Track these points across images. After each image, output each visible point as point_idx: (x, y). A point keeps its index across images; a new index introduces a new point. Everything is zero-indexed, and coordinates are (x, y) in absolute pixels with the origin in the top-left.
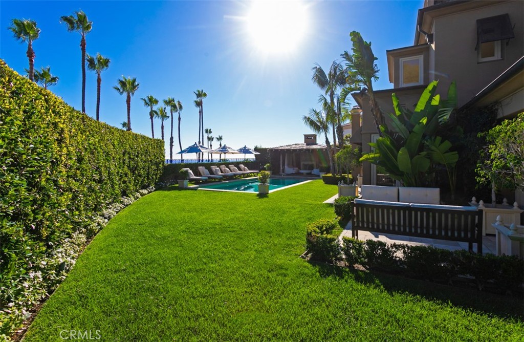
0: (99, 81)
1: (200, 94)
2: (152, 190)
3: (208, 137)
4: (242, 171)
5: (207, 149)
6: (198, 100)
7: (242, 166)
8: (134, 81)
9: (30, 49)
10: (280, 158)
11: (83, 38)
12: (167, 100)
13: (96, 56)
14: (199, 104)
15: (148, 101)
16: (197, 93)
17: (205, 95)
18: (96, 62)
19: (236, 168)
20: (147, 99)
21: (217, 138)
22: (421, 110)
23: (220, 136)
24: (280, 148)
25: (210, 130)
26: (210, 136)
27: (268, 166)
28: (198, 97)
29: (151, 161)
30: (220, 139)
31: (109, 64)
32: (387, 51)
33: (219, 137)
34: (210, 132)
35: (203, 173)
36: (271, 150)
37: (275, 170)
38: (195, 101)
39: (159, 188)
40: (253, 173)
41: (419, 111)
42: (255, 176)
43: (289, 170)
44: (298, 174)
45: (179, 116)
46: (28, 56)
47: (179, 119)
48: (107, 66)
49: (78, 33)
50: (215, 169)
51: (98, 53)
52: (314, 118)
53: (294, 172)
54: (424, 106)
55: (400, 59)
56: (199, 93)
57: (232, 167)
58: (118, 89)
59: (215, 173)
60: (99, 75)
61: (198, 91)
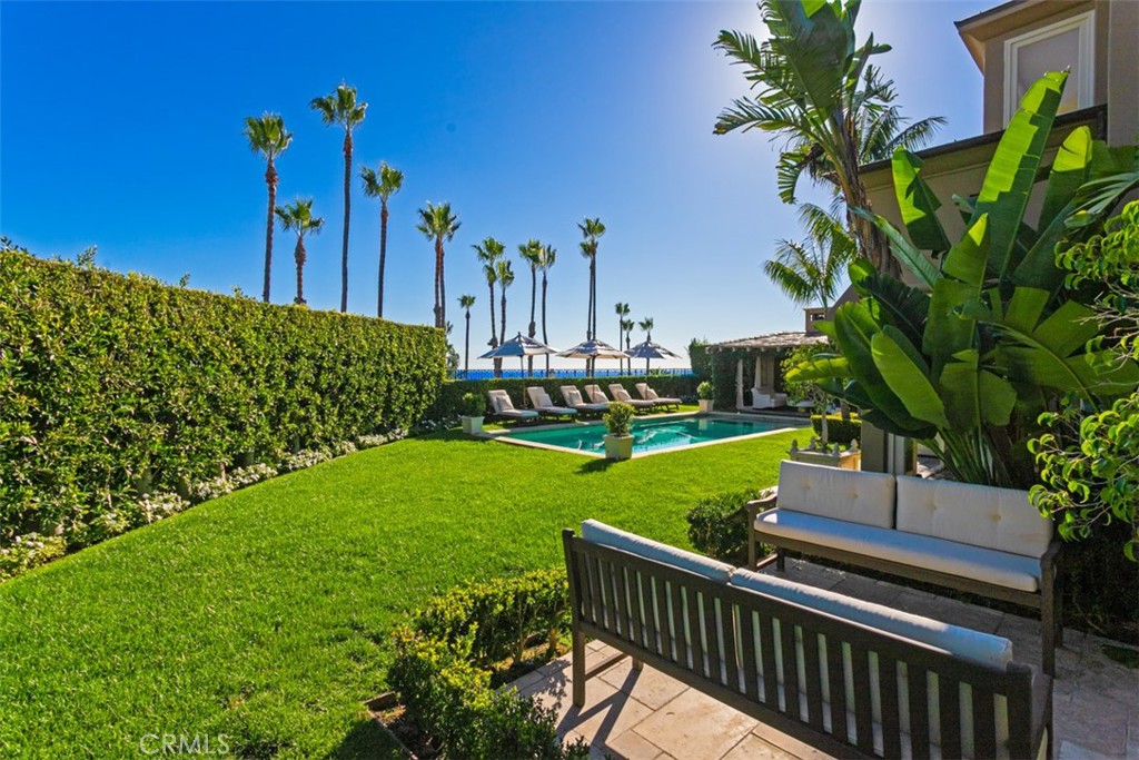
0: (384, 215)
1: (593, 228)
2: (398, 437)
3: (621, 321)
4: (641, 398)
5: (540, 347)
6: (588, 240)
7: (643, 387)
8: (447, 209)
9: (270, 167)
10: (736, 369)
11: (348, 135)
12: (526, 244)
13: (379, 168)
14: (590, 250)
15: (485, 251)
16: (585, 226)
17: (602, 229)
18: (379, 180)
19: (625, 392)
20: (483, 247)
21: (642, 324)
22: (1002, 195)
23: (649, 318)
24: (737, 344)
25: (626, 306)
26: (625, 319)
27: (704, 389)
28: (586, 235)
29: (396, 373)
30: (647, 325)
31: (402, 182)
32: (958, 24)
33: (645, 322)
34: (627, 311)
35: (538, 401)
36: (715, 348)
37: (724, 399)
38: (582, 245)
39: (419, 432)
40: (666, 404)
41: (994, 198)
42: (668, 412)
43: (762, 400)
44: (783, 409)
45: (545, 278)
46: (267, 181)
47: (545, 283)
48: (399, 186)
49: (341, 125)
50: (570, 394)
51: (383, 162)
52: (790, 263)
53: (773, 405)
54: (1012, 178)
55: (1008, 43)
56: (589, 226)
57: (617, 389)
58: (426, 231)
59: (568, 402)
60: (384, 204)
61: (587, 221)
